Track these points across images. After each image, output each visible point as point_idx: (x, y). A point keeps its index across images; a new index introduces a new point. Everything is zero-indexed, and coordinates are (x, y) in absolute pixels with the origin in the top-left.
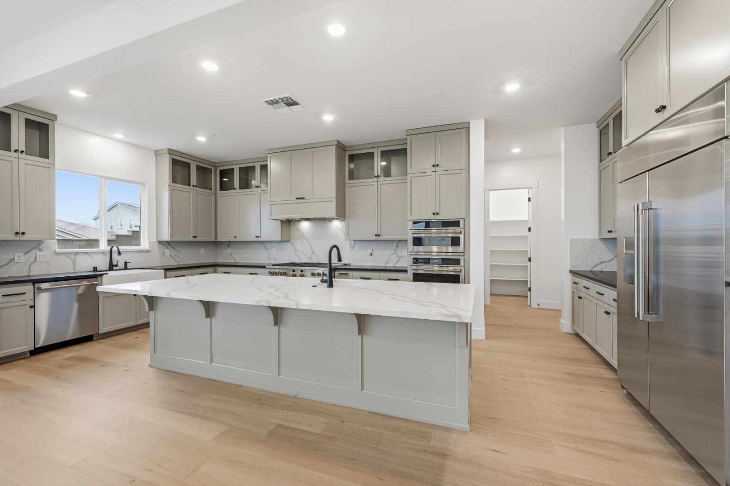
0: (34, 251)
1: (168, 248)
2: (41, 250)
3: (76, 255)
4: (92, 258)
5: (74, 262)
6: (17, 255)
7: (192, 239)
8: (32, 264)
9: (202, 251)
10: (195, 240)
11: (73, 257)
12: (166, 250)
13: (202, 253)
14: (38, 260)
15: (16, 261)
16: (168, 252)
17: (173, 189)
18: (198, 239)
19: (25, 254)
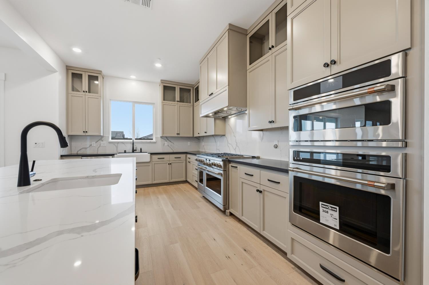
0: (99, 141)
1: (166, 141)
2: (102, 141)
3: (118, 144)
4: (125, 145)
5: (117, 147)
6: (92, 142)
7: (176, 135)
8: (99, 147)
9: (189, 143)
10: (179, 136)
11: (116, 145)
12: (166, 142)
13: (188, 145)
14: (101, 146)
15: (92, 145)
16: (166, 143)
17: (164, 105)
18: (180, 136)
19: (96, 142)
